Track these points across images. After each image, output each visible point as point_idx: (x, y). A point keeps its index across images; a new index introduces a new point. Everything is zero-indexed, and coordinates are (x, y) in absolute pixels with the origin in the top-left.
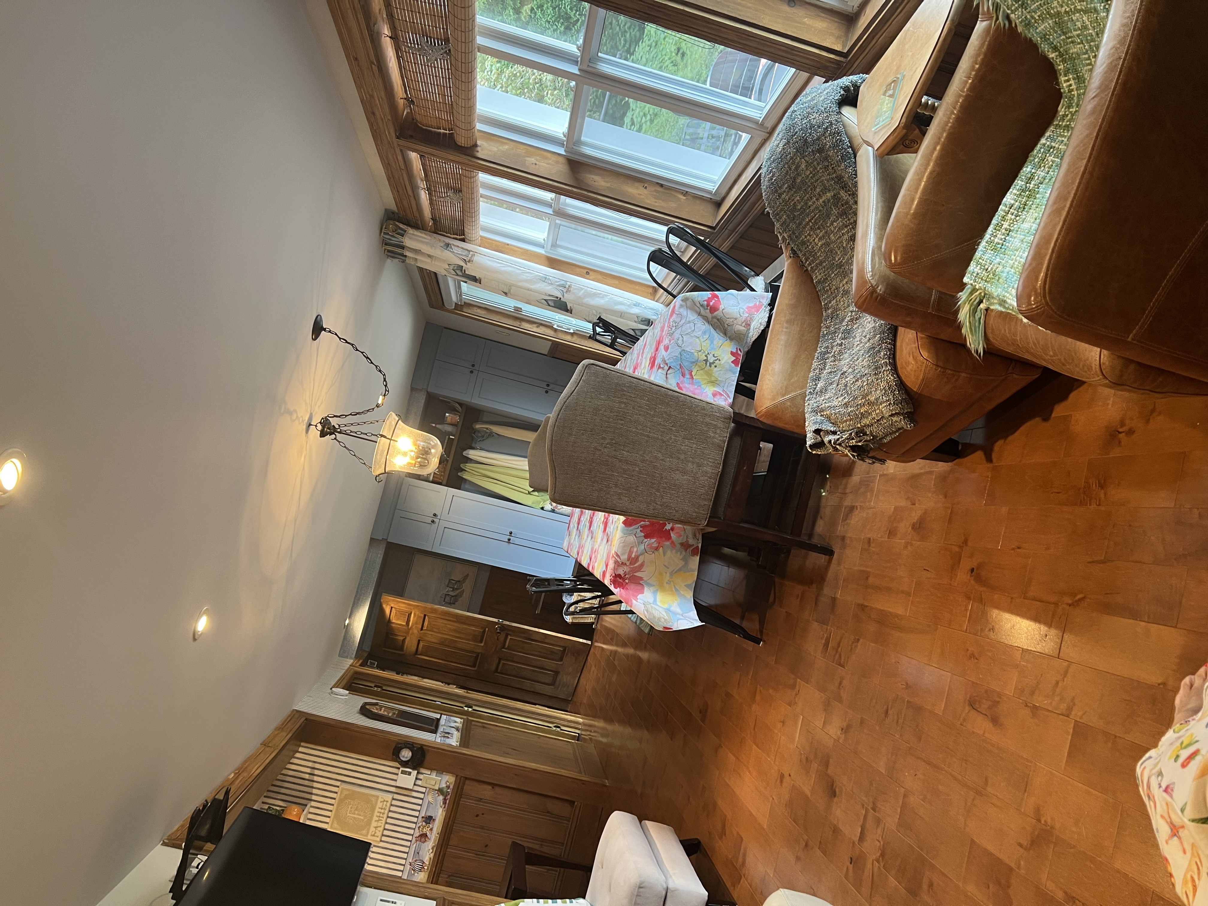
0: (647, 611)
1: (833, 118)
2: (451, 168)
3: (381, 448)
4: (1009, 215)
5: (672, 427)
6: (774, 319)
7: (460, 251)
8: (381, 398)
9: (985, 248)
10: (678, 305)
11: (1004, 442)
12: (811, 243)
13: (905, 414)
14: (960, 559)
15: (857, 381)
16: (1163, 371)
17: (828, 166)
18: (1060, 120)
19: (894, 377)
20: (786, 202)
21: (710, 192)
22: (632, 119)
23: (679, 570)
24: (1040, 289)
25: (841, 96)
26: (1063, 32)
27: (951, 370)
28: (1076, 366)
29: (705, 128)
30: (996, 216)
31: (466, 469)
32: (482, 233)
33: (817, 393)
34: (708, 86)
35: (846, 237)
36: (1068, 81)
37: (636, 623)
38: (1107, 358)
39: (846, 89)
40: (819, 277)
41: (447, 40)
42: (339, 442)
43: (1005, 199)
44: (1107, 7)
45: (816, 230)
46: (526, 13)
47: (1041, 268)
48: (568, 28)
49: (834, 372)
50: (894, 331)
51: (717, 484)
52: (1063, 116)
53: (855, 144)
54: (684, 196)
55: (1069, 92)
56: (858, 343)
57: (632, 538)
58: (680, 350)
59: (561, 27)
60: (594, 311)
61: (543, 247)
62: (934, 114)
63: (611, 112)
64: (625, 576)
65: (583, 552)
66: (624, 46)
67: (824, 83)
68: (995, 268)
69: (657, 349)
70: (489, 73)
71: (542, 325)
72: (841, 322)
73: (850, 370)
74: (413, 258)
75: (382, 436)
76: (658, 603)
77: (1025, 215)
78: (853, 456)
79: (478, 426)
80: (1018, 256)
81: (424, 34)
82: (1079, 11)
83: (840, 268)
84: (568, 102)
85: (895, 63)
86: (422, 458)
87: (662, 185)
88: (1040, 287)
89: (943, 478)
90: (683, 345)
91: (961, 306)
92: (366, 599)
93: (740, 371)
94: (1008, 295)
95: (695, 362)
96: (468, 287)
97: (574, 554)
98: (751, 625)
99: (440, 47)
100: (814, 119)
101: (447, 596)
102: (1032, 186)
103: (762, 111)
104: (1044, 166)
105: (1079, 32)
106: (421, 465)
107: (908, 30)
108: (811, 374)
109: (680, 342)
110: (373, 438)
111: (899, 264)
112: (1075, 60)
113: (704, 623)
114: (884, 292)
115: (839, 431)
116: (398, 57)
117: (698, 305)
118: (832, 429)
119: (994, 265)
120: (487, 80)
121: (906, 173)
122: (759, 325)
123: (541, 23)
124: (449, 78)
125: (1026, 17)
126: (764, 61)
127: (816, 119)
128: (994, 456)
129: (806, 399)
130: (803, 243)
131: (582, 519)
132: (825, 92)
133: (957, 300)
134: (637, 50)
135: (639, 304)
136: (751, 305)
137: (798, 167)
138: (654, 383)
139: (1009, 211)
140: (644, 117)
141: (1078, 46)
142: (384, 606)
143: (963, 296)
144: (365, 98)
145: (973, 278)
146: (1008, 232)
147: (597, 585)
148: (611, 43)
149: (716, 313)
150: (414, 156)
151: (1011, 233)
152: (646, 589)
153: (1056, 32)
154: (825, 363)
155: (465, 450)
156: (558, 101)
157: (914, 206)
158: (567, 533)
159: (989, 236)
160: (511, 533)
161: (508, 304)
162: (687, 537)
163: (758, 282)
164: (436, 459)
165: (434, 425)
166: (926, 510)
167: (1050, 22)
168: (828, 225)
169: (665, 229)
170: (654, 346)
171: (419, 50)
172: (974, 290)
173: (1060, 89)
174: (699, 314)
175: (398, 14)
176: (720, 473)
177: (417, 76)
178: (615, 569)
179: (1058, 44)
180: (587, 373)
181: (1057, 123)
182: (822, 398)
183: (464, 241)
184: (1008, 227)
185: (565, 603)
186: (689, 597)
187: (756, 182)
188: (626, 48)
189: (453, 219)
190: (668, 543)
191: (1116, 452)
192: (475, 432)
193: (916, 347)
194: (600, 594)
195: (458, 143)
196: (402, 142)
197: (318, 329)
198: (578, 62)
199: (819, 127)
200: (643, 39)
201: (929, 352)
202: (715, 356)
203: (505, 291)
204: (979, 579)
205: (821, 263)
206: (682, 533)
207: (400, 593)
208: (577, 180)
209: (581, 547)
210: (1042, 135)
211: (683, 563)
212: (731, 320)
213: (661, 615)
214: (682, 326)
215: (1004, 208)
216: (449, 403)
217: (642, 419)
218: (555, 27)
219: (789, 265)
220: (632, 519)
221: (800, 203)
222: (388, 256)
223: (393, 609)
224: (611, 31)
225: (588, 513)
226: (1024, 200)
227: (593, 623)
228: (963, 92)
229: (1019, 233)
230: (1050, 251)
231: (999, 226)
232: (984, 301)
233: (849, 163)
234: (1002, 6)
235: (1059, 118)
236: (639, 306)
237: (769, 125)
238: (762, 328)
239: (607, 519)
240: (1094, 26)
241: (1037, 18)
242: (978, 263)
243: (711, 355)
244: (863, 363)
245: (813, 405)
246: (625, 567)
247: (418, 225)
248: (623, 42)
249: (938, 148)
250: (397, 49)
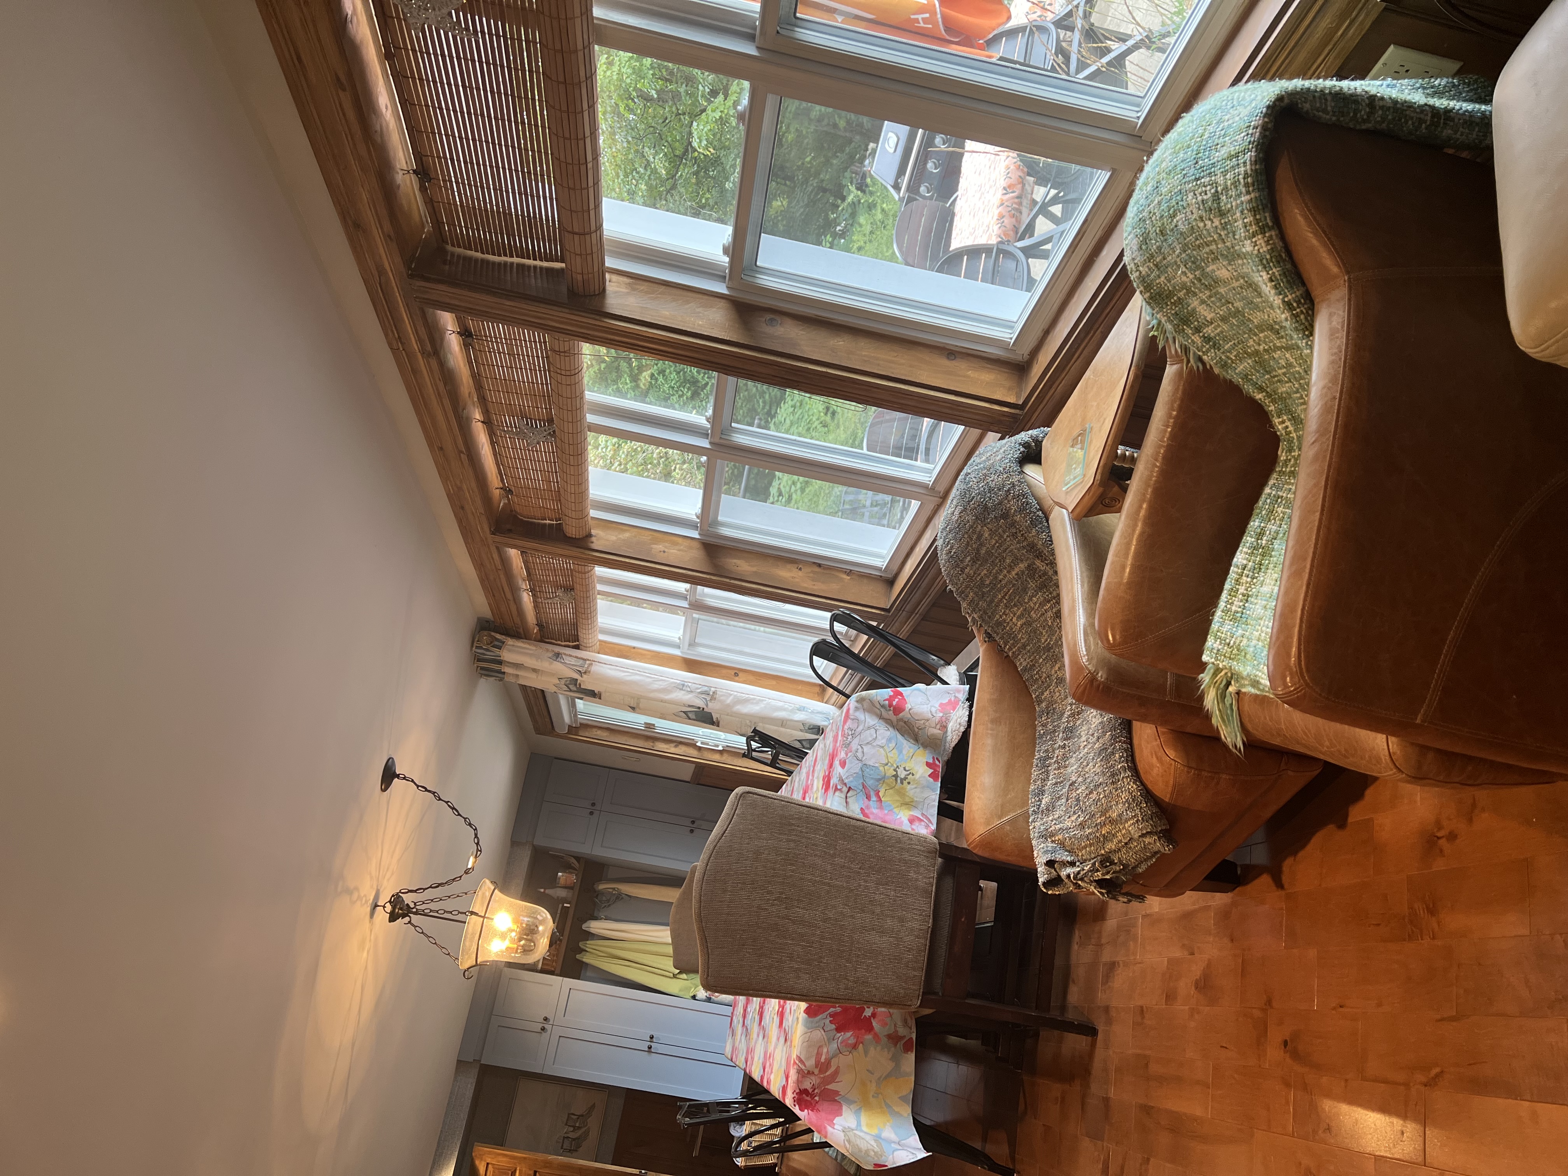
0: (849, 1141)
1: (1015, 479)
2: (560, 564)
3: (470, 931)
4: (1244, 578)
5: (860, 869)
6: (975, 719)
7: (573, 661)
8: (472, 859)
9: (1222, 618)
10: (852, 707)
11: (1294, 860)
12: (1008, 623)
13: (1160, 833)
14: (1266, 1028)
15: (1091, 793)
16: (1470, 758)
17: (1016, 533)
18: (1283, 465)
19: (1137, 785)
20: (970, 578)
21: (879, 569)
22: (779, 488)
23: (888, 1076)
24: (1296, 667)
25: (1021, 453)
26: (1267, 371)
27: (1209, 772)
28: (1362, 758)
29: (866, 497)
30: (1229, 580)
31: (587, 949)
32: (601, 637)
33: (1042, 811)
34: (865, 451)
35: (1050, 614)
36: (1283, 422)
37: (836, 1159)
38: (1397, 746)
39: (1026, 445)
40: (1024, 664)
41: (551, 421)
42: (415, 927)
43: (1235, 560)
44: (1309, 343)
45: (1012, 608)
46: (646, 379)
47: (1292, 642)
48: (695, 395)
49: (1060, 783)
50: (1127, 727)
51: (928, 944)
52: (1286, 461)
53: (1046, 507)
54: (848, 575)
55: (1286, 434)
56: (1085, 743)
57: (819, 1034)
58: (860, 765)
59: (687, 392)
60: (748, 722)
61: (679, 647)
62: (1134, 465)
63: (753, 482)
64: (813, 1091)
65: (753, 1058)
66: (764, 408)
67: (999, 440)
68: (1238, 642)
69: (831, 765)
70: (604, 450)
71: (681, 743)
72: (1060, 718)
73: (1080, 779)
74: (513, 675)
75: (472, 913)
76: (864, 1129)
77: (1263, 576)
78: (1101, 893)
79: (601, 887)
80: (1263, 626)
81: (523, 416)
82: (1280, 348)
83: (1049, 651)
84: (700, 477)
85: (1079, 414)
86: (526, 939)
87: (819, 565)
88: (1295, 664)
89: (1225, 915)
90: (864, 758)
91: (1205, 690)
92: (451, 1154)
93: (941, 787)
94: (1260, 674)
95: (882, 779)
96: (584, 704)
97: (741, 1061)
98: (998, 1150)
99: (543, 429)
100: (992, 481)
101: (565, 1140)
102: (1264, 542)
103: (931, 473)
104: (1275, 519)
105: (1284, 370)
106: (525, 951)
107: (1089, 378)
108: (1032, 787)
109: (859, 755)
110: (460, 917)
111: (1119, 644)
112: (1285, 400)
113: (931, 1153)
114: (1107, 679)
115: (1079, 861)
116: (492, 443)
117: (878, 706)
118: (1069, 859)
119: (1236, 638)
120: (602, 457)
121: (1111, 535)
122: (958, 726)
123: (664, 390)
124: (555, 462)
125: (1220, 358)
126: (926, 420)
127: (994, 480)
128: (1285, 879)
129: (1030, 820)
130: (999, 624)
131: (749, 1009)
132: (1002, 451)
133: (1198, 684)
134: (778, 411)
135: (804, 708)
136: (945, 701)
137: (980, 536)
138: (831, 811)
139: (1243, 573)
140: (793, 486)
141: (1287, 385)
142: (477, 1162)
143: (1205, 677)
144: (452, 492)
145: (1214, 656)
146: (1246, 598)
147: (777, 1108)
148: (748, 406)
149: (901, 715)
150: (514, 554)
151: (1250, 598)
152: (844, 1108)
153: (1258, 372)
154: (1047, 772)
155: (585, 921)
156: (688, 476)
157: (1127, 574)
158: (729, 1032)
159: (1224, 604)
160: (652, 1037)
161: (637, 720)
162: (895, 1026)
163: (950, 673)
164: (546, 940)
165: (542, 890)
166: (1209, 960)
167: (1249, 361)
168: (1026, 601)
169: (828, 615)
170: (827, 762)
171: (517, 434)
172: (1218, 670)
173: (1276, 432)
174: (881, 717)
175: (491, 396)
176: (930, 929)
177: (516, 462)
178: (798, 1082)
179: (1264, 384)
180: (742, 804)
181: (1280, 469)
182: (1050, 818)
183: (579, 649)
184: (1245, 592)
185: (733, 1137)
186: (906, 1115)
187: (932, 557)
188: (766, 410)
189: (564, 623)
190: (869, 1037)
191: (1439, 865)
192: (597, 895)
193: (1158, 745)
194: (782, 1120)
195: (567, 535)
196: (498, 538)
197: (389, 775)
198: (708, 434)
199: (999, 490)
200: (785, 399)
201: (1176, 751)
202: (907, 769)
203: (632, 706)
204: (1296, 1055)
205: (1024, 646)
206: (888, 1020)
207: (499, 1142)
208: (715, 566)
209: (750, 1051)
210: (1264, 484)
211: (894, 1064)
212: (922, 722)
213: (870, 1147)
214: (860, 734)
215: (1236, 569)
216: (562, 857)
217: (819, 861)
218: (680, 393)
219: (985, 651)
220: (817, 1005)
221: (988, 577)
222: (482, 674)
223: (490, 1166)
224: (746, 393)
225: (757, 1000)
226: (1258, 559)
227: (775, 1165)
228: (1164, 442)
229: (1259, 598)
230: (1298, 621)
231: (1233, 592)
232: (1233, 683)
233: (1041, 528)
234: (1191, 348)
235: (1281, 464)
236: (804, 710)
237: (941, 488)
238: (962, 729)
239: (782, 1007)
240: (1300, 363)
241: (1234, 358)
242: (1216, 638)
243: (902, 769)
244: (1095, 769)
245: (1040, 829)
246: (813, 1078)
247: (519, 633)
248: (761, 404)
249: (1145, 506)
250: (491, 434)
